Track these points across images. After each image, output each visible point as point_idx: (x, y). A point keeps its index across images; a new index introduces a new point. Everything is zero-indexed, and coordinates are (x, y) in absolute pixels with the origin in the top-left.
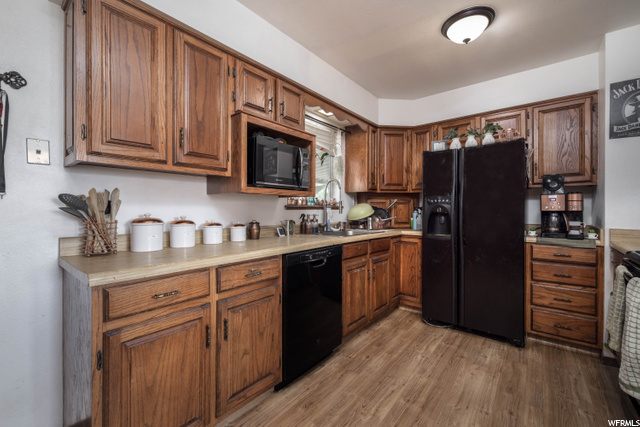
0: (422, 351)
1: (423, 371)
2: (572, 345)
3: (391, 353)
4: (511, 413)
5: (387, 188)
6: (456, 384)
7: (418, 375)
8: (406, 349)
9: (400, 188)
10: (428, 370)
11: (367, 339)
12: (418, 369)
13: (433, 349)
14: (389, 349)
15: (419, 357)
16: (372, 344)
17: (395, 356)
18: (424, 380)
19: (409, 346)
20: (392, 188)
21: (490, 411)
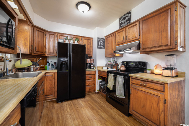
0: (67, 113)
1: (74, 120)
2: (91, 93)
3: (58, 121)
4: (99, 115)
5: (37, 53)
6: (84, 117)
7: (74, 122)
8: (62, 116)
9: (42, 53)
10: (75, 118)
11: (43, 123)
12: (72, 120)
13: (69, 110)
14: (56, 120)
15: (68, 116)
16: (47, 123)
17: (61, 121)
18: (77, 122)
19: (61, 114)
20: (39, 53)
21: (96, 118)
